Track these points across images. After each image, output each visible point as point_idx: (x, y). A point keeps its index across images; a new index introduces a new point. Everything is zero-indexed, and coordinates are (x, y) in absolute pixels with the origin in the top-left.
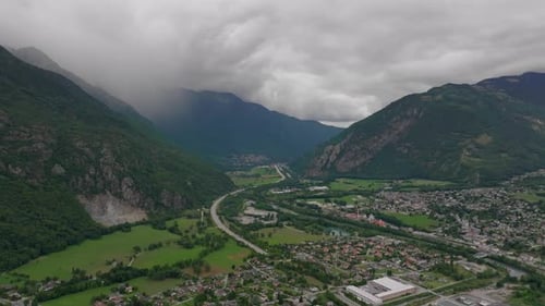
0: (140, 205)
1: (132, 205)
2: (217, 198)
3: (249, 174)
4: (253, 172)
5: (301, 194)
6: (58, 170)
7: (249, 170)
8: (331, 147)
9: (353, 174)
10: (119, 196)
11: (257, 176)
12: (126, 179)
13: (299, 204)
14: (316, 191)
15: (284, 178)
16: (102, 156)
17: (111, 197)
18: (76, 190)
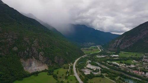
0: (46, 63)
1: (43, 63)
2: (77, 59)
3: (89, 49)
4: (90, 48)
5: (109, 58)
6: (15, 49)
7: (89, 48)
8: (117, 40)
9: (126, 50)
10: (38, 59)
11: (92, 50)
12: (41, 52)
13: (109, 63)
14: (114, 57)
15: (101, 50)
16: (33, 43)
17: (34, 60)
18: (21, 57)
